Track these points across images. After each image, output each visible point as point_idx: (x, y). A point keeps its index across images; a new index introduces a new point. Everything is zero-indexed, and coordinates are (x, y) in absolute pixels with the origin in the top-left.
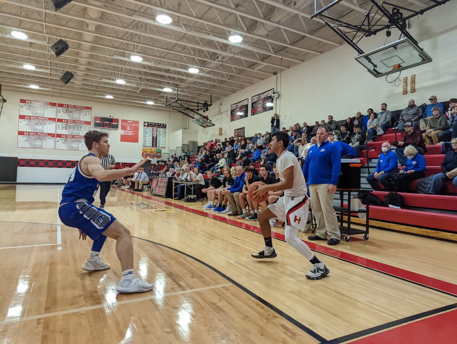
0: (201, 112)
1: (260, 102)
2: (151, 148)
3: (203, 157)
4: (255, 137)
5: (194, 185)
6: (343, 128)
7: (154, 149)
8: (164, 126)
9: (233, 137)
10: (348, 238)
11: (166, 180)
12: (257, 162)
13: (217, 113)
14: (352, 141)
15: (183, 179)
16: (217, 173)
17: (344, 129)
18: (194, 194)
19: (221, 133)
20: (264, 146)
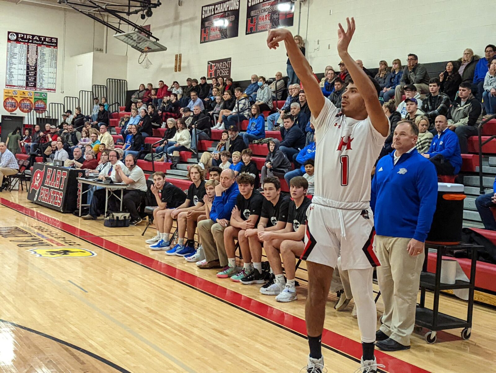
0: (136, 19)
1: (265, 7)
2: (24, 90)
3: (141, 120)
4: (252, 82)
5: (126, 191)
6: (434, 86)
7: (30, 93)
8: (52, 43)
9: (204, 78)
10: (432, 337)
11: (64, 174)
12: (256, 142)
13: (171, 22)
14: (453, 116)
15: (101, 176)
16: (172, 160)
17: (435, 88)
18: (124, 211)
19: (180, 66)
20: (270, 105)
